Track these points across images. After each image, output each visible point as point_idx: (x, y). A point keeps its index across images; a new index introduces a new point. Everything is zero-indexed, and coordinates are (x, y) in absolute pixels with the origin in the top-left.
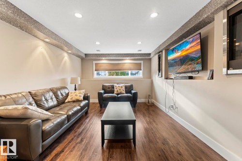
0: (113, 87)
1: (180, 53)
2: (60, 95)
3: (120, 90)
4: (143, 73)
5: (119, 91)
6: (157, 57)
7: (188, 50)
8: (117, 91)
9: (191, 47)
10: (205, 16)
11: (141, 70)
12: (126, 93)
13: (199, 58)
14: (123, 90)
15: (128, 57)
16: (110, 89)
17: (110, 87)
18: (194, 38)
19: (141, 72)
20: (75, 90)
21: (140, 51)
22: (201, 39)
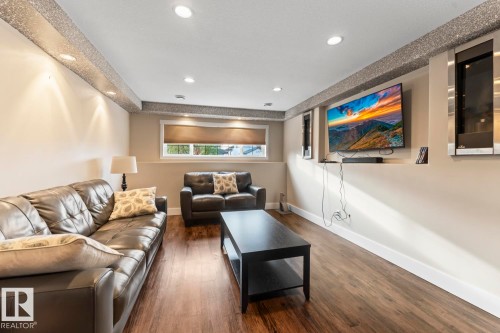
0: (210, 179)
1: (357, 116)
2: (96, 202)
3: (227, 185)
4: (269, 151)
5: (226, 188)
6: (300, 120)
7: (374, 111)
8: (222, 188)
9: (382, 106)
10: (417, 57)
11: (264, 143)
12: (241, 191)
13: (398, 126)
14: (233, 186)
15: (241, 116)
16: (203, 184)
17: (203, 178)
18: (387, 91)
19: (264, 147)
20: (124, 188)
21: (269, 104)
22: (402, 94)
